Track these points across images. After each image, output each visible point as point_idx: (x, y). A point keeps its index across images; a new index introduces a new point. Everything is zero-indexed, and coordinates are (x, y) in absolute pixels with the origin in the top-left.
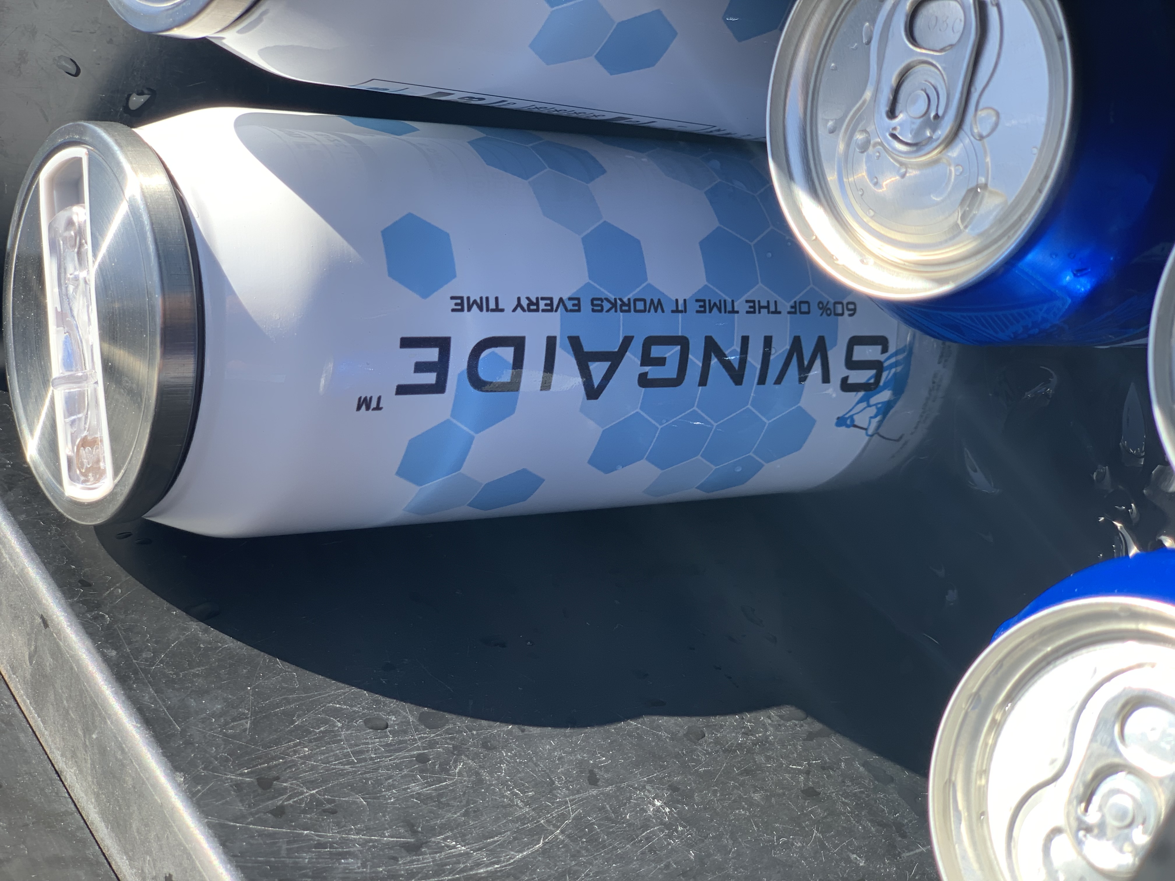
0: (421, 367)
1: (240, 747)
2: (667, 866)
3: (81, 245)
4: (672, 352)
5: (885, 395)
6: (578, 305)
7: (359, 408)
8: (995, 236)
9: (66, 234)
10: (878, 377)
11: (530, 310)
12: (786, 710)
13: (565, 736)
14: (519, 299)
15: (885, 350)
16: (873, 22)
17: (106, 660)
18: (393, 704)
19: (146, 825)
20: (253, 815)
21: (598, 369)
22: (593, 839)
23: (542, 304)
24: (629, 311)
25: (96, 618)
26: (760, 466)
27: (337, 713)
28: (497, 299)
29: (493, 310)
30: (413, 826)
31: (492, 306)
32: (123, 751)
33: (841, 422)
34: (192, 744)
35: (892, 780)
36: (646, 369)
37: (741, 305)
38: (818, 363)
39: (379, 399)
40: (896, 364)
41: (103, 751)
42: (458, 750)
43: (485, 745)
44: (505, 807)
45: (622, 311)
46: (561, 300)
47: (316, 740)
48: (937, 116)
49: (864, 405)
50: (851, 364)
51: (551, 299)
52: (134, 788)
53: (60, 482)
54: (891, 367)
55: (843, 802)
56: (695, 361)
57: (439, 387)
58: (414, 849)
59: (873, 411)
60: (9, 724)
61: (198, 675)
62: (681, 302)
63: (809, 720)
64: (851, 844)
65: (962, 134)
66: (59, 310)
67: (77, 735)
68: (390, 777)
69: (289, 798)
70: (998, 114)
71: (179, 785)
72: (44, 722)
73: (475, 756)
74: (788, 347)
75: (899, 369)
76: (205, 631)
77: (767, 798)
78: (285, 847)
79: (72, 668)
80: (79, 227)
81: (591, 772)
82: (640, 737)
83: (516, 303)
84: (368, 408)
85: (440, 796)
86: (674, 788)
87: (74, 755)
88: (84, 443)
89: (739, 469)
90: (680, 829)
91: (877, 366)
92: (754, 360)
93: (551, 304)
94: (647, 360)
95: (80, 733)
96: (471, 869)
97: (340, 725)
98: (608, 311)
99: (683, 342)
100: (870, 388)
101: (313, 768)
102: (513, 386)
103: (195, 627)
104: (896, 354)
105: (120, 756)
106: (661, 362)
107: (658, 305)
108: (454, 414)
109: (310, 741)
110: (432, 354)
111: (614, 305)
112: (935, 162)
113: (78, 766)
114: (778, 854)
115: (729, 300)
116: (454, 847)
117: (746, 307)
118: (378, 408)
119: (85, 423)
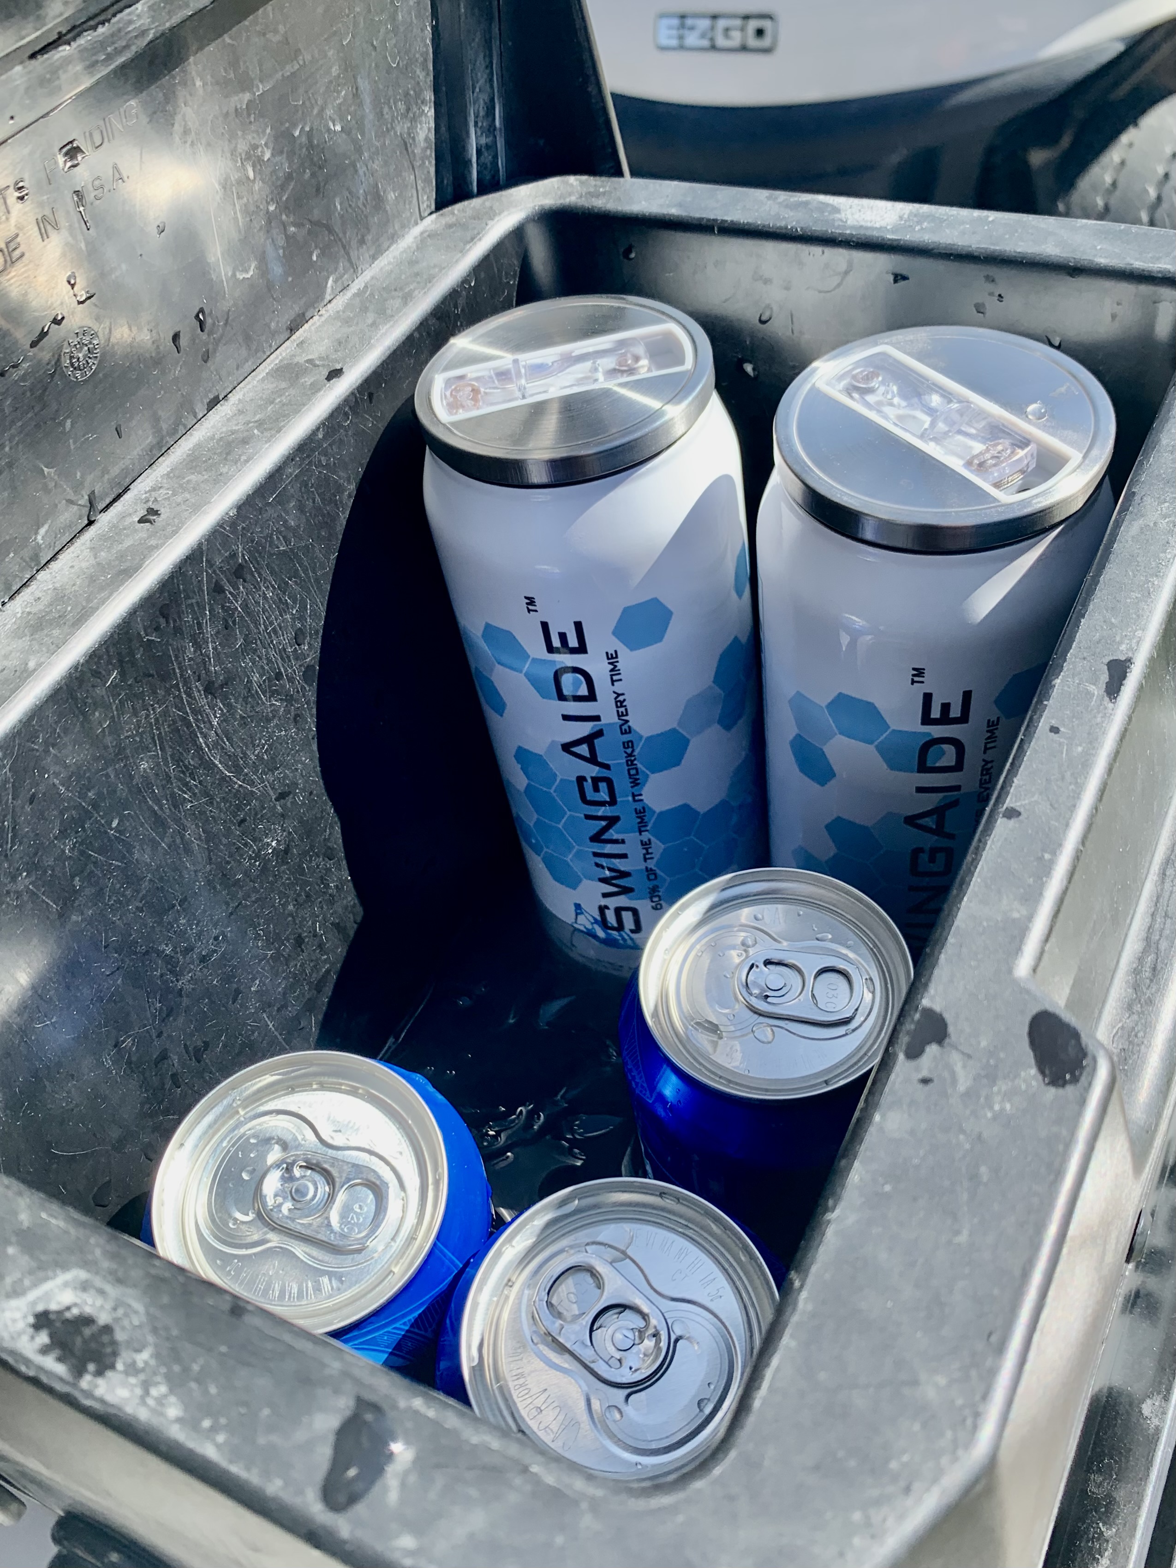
0: (563, 637)
1: (264, 548)
2: (228, 863)
3: (622, 373)
4: (604, 796)
5: (601, 934)
6: (626, 733)
7: (526, 598)
9: (629, 355)
10: (613, 929)
11: (616, 702)
12: (360, 910)
13: (314, 768)
14: (623, 694)
15: (632, 931)
16: (833, 941)
17: (314, 432)
18: (318, 644)
19: (194, 489)
20: (214, 572)
21: (583, 749)
22: (239, 808)
23: (623, 709)
24: (628, 765)
25: (346, 414)
26: (539, 855)
27: (303, 607)
28: (621, 680)
29: (612, 679)
30: (226, 684)
31: (615, 678)
32: (247, 461)
33: (578, 906)
34: (260, 514)
35: (319, 992)
36: (589, 780)
37: (646, 836)
38: (615, 889)
39: (536, 611)
40: (623, 939)
41: (245, 441)
42: (289, 699)
43: (297, 716)
44: (252, 742)
45: (627, 761)
46: (627, 721)
47: (280, 599)
48: (767, 997)
49: (593, 921)
50: (618, 911)
51: (627, 715)
52: (221, 475)
53: (446, 369)
54: (621, 936)
55: (296, 965)
56: (601, 811)
57: (550, 649)
58: (209, 689)
59: (590, 927)
60: (257, 351)
61: (314, 502)
62: (640, 798)
63: (356, 926)
64: (267, 977)
65: (756, 1016)
66: (574, 354)
67: (255, 415)
68: (260, 658)
69: (230, 593)
70: (770, 1042)
71: (227, 514)
72: (263, 379)
73: (287, 712)
74: (622, 869)
75: (621, 942)
76: (350, 496)
77: (291, 915)
78: (194, 601)
79: (304, 405)
80: (634, 369)
81: (290, 793)
82: (322, 817)
83: (620, 692)
84: (527, 604)
85: (252, 696)
86: (287, 851)
87: (241, 412)
88: (475, 391)
89: (533, 841)
90: (257, 863)
91: (620, 927)
92: (609, 849)
93: (623, 715)
94: (596, 780)
95: (257, 417)
96: (201, 733)
97: (294, 612)
98: (626, 752)
99: (613, 802)
100: (604, 923)
101: (258, 603)
102: (561, 697)
103: (352, 487)
104: (631, 939)
105: (243, 458)
106: (596, 789)
107: (635, 783)
108: (533, 659)
109: (277, 595)
110: (573, 642)
111: (630, 755)
112: (737, 999)
113: (232, 417)
114: (250, 933)
115: (648, 828)
116: (216, 717)
117: (645, 840)
118: (529, 611)
119: (490, 388)
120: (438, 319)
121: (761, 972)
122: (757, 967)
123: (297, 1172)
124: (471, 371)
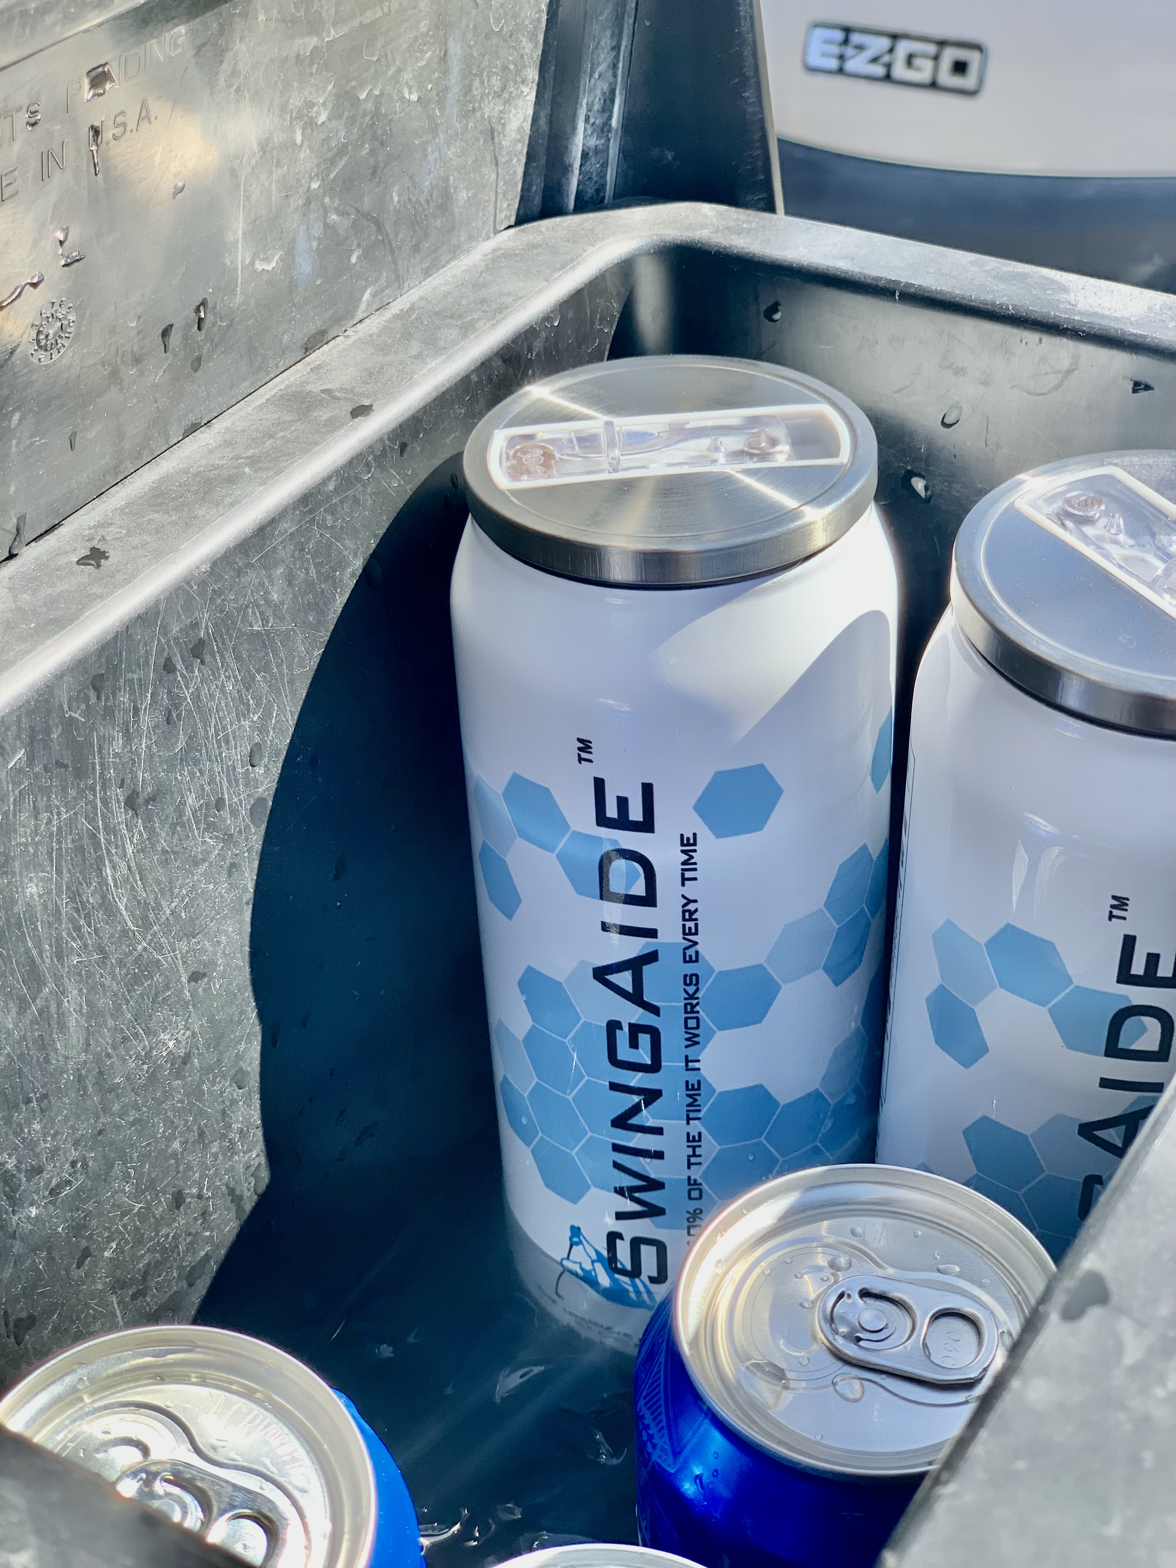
0: (623, 803)
1: (234, 623)
2: (108, 1056)
3: (752, 455)
4: (644, 1056)
5: (604, 1280)
6: (691, 961)
7: (579, 740)
8: (737, 1397)
9: (763, 437)
10: (623, 1272)
11: (684, 912)
12: (265, 1175)
13: (242, 946)
14: (695, 901)
15: (652, 1280)
16: (960, 1276)
17: (325, 482)
18: (276, 770)
19: (157, 531)
20: (168, 643)
21: (624, 980)
22: (136, 980)
23: (691, 924)
24: (686, 1012)
25: (368, 465)
26: (528, 1144)
27: (267, 715)
28: (695, 879)
29: (683, 875)
30: (154, 800)
31: (688, 875)
32: (232, 505)
33: (576, 1231)
34: (238, 576)
35: (191, 1285)
36: (626, 1029)
37: (695, 1127)
38: (637, 1208)
39: (590, 761)
40: (638, 1292)
41: (231, 480)
42: (228, 839)
43: (233, 865)
44: (171, 890)
45: (686, 1005)
46: (696, 943)
47: (241, 697)
48: (859, 1339)
49: (594, 1257)
50: (636, 1243)
51: (696, 933)
52: (195, 517)
53: (510, 425)
54: (635, 1286)
55: (168, 1234)
56: (636, 1079)
57: (602, 820)
58: (131, 803)
59: (588, 1266)
60: (259, 369)
61: (308, 573)
62: (696, 1065)
63: (255, 1198)
64: (127, 1243)
65: (839, 1364)
66: (687, 426)
67: (247, 448)
68: (202, 773)
69: (183, 676)
70: (856, 1401)
71: (198, 568)
72: (261, 407)
73: (221, 856)
74: (653, 1176)
75: (633, 1295)
76: (353, 575)
77: (174, 1155)
78: (136, 676)
79: (316, 444)
80: (769, 454)
81: (204, 975)
82: (240, 1022)
83: (691, 898)
84: (580, 749)
85: (183, 825)
86: (186, 1059)
87: (228, 443)
88: (548, 456)
89: (524, 1121)
90: (145, 1067)
91: (635, 1272)
92: (637, 1140)
93: (690, 934)
94: (635, 1030)
95: (250, 453)
96: (111, 861)
97: (255, 719)
98: (685, 991)
99: (655, 1067)
100: (611, 1264)
101: (212, 696)
102: (604, 894)
103: (357, 564)
104: (649, 1292)
105: (228, 500)
106: (634, 1044)
107: (693, 1041)
108: (575, 833)
109: (238, 691)
110: (636, 813)
111: (692, 997)
112: (815, 1338)
113: (216, 448)
114: (117, 1168)
115: (701, 1115)
116: (131, 842)
117: (694, 1133)
118: (580, 759)
119: (568, 455)
120: (504, 361)
121: (854, 1303)
122: (849, 1296)
123: (159, 1487)
124: (543, 431)
